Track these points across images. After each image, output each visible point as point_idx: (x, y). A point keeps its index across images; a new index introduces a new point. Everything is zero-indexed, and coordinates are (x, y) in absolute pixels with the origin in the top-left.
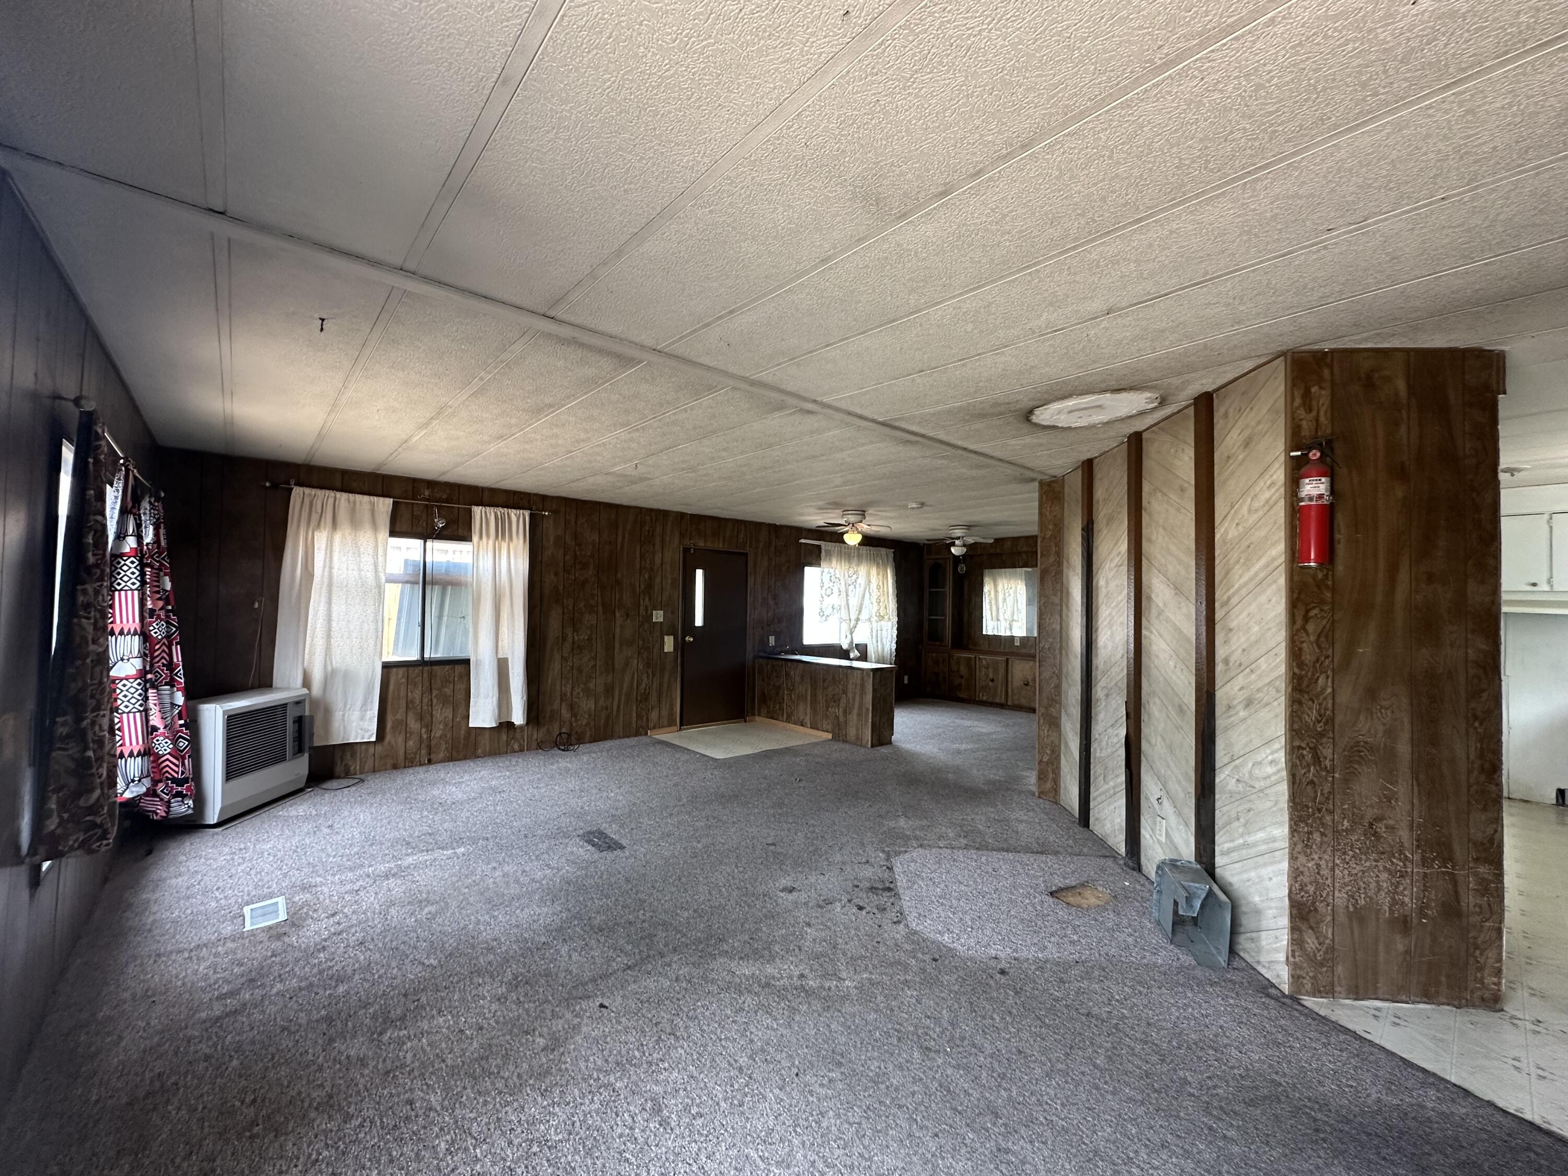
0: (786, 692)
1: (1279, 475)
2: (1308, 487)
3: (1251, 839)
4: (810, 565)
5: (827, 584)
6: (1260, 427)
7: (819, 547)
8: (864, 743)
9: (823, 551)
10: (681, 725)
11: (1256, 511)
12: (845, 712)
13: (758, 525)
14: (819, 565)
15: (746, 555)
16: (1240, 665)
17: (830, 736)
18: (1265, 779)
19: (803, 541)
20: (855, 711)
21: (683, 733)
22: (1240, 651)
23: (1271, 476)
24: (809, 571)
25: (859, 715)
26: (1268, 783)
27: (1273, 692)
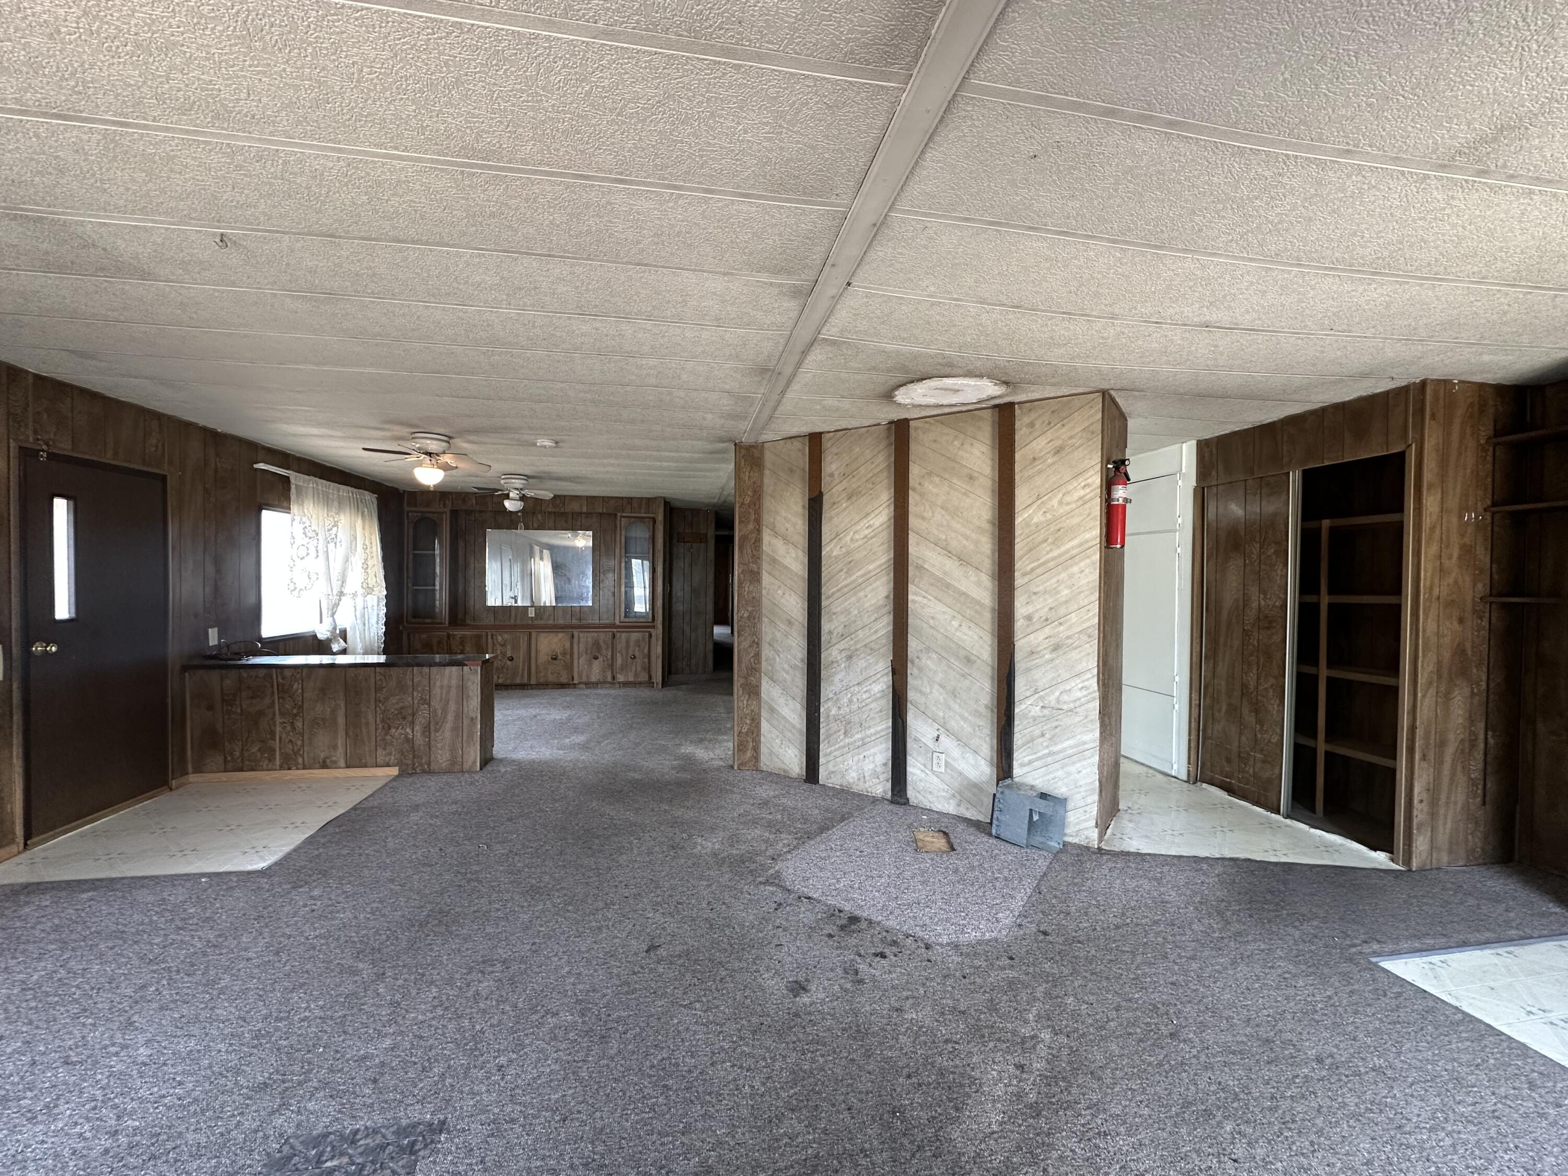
0: (278, 720)
1: (1095, 479)
2: (1121, 492)
3: (1055, 749)
4: (270, 506)
5: (300, 539)
6: (1074, 441)
7: (287, 480)
8: (466, 766)
9: (293, 487)
10: (28, 836)
11: (1068, 504)
12: (427, 730)
13: (185, 427)
14: (287, 509)
15: (163, 479)
16: (1047, 620)
17: (394, 771)
18: (1075, 701)
19: (261, 466)
20: (449, 725)
21: (38, 851)
22: (1047, 609)
23: (1086, 479)
24: (268, 517)
25: (455, 729)
26: (1078, 703)
27: (1085, 638)
